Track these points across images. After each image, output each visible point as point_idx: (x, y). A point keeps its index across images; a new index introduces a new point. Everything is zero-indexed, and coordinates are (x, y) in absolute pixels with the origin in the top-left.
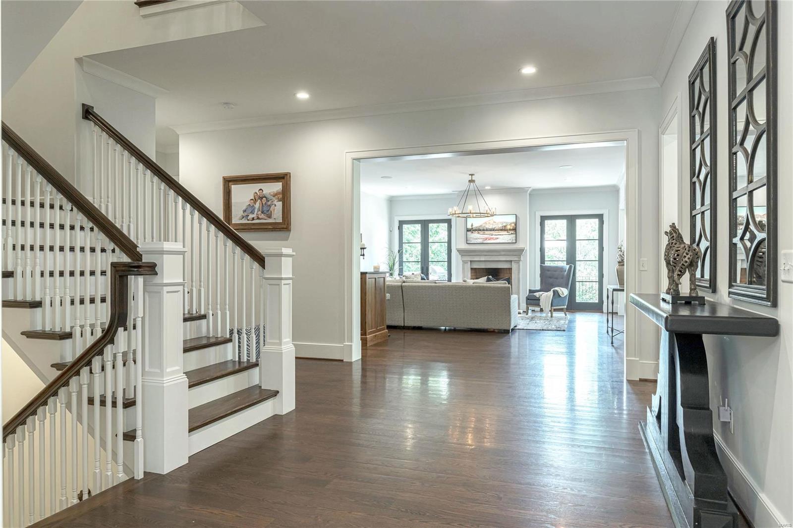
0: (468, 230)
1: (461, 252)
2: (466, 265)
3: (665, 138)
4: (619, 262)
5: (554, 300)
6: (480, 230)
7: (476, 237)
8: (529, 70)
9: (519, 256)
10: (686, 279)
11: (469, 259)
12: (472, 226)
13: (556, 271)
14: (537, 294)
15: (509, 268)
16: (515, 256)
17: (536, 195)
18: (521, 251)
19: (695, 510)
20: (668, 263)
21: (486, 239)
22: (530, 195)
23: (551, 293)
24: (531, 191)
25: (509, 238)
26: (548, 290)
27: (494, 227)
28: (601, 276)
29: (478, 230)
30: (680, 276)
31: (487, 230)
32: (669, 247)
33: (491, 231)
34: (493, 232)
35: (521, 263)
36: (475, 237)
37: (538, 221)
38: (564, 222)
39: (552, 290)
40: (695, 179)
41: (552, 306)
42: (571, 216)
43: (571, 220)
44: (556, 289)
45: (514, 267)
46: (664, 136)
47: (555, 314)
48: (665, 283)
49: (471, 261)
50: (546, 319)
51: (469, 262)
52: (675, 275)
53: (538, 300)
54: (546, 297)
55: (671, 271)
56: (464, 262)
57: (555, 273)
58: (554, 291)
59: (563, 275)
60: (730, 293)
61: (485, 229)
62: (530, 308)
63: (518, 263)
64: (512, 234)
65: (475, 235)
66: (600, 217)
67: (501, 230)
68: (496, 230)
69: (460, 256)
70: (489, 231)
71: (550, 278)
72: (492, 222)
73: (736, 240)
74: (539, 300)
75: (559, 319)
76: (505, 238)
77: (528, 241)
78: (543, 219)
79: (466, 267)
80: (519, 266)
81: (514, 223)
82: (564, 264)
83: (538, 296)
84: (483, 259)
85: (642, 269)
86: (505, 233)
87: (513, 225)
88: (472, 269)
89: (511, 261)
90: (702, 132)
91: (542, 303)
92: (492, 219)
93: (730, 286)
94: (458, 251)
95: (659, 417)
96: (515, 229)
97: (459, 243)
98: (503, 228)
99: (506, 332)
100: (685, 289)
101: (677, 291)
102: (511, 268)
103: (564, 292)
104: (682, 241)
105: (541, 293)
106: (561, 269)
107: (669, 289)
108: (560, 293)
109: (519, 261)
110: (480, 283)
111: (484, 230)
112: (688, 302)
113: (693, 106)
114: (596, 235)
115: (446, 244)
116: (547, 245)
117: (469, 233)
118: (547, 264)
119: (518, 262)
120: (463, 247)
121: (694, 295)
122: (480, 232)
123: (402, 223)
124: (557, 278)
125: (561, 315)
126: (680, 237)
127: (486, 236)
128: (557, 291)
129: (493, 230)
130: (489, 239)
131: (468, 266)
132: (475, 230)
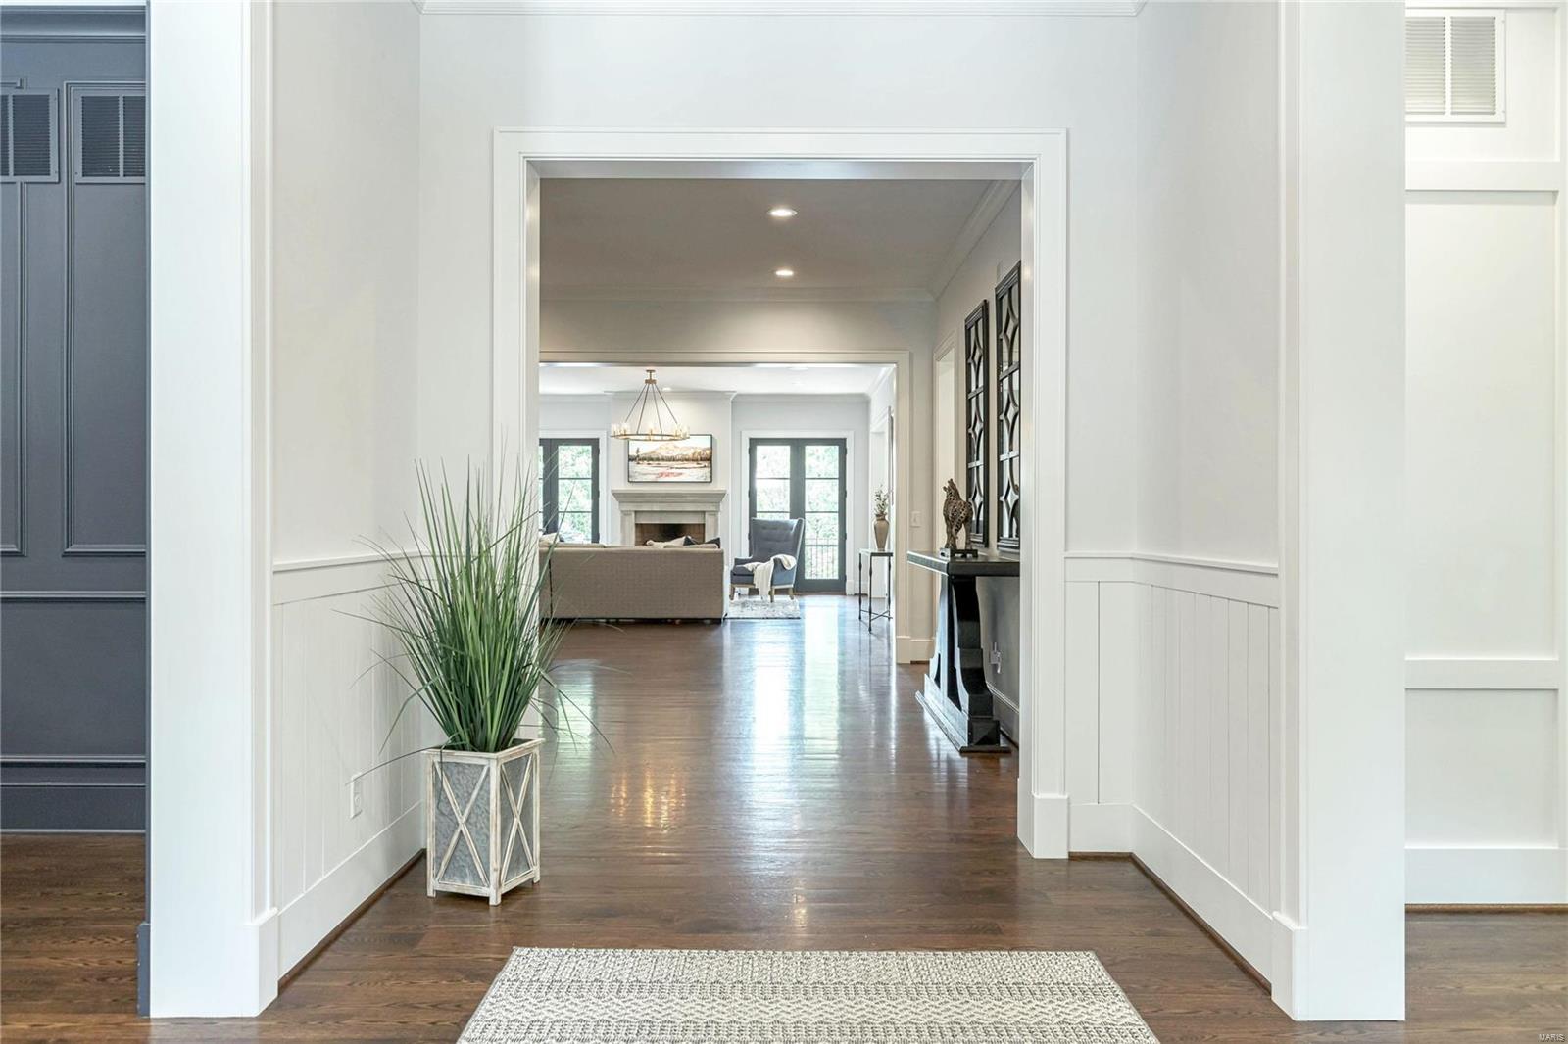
0: (631, 459)
1: (621, 497)
2: (627, 518)
3: (940, 365)
4: (878, 516)
5: (775, 576)
6: (652, 460)
7: (644, 471)
8: (785, 273)
9: (718, 503)
10: (962, 533)
11: (632, 508)
12: (638, 451)
13: (775, 529)
14: (749, 566)
15: (699, 525)
16: (711, 505)
17: (741, 403)
18: (720, 496)
19: (969, 722)
20: (947, 519)
21: (662, 474)
22: (732, 402)
23: (770, 564)
24: (736, 397)
25: (700, 474)
26: (765, 560)
27: (675, 455)
28: (843, 536)
29: (649, 459)
30: (957, 531)
31: (663, 460)
32: (948, 503)
33: (669, 461)
34: (674, 463)
35: (720, 515)
37: (746, 445)
38: (786, 449)
39: (772, 559)
40: (971, 431)
41: (772, 584)
42: (797, 439)
43: (798, 446)
44: (779, 556)
45: (709, 521)
46: (940, 363)
47: (777, 598)
48: (942, 538)
49: (636, 512)
50: (764, 604)
51: (633, 514)
52: (953, 530)
53: (751, 575)
54: (763, 571)
55: (949, 525)
56: (625, 514)
57: (774, 531)
58: (775, 560)
59: (788, 535)
60: (998, 546)
61: (660, 458)
62: (737, 589)
63: (715, 515)
64: (705, 466)
65: (643, 467)
66: (841, 443)
67: (687, 460)
68: (678, 461)
69: (618, 503)
70: (667, 461)
71: (768, 539)
72: (671, 446)
73: (1002, 498)
74: (753, 575)
75: (785, 605)
76: (694, 473)
77: (729, 480)
78: (754, 442)
79: (627, 523)
80: (717, 520)
81: (708, 449)
82: (786, 518)
83: (750, 569)
85: (914, 524)
86: (694, 465)
87: (707, 452)
88: (637, 525)
89: (704, 512)
90: (977, 387)
91: (758, 582)
93: (998, 540)
94: (614, 494)
95: (937, 679)
96: (709, 459)
97: (613, 480)
98: (691, 457)
99: (717, 622)
100: (961, 545)
101: (954, 545)
102: (704, 525)
103: (790, 561)
104: (959, 498)
105: (755, 564)
106: (785, 526)
107: (947, 544)
108: (785, 563)
109: (717, 512)
110: (675, 547)
111: (658, 460)
112: (964, 553)
113: (969, 355)
114: (835, 473)
115: (590, 482)
116: (759, 485)
117: (632, 464)
118: (759, 517)
119: (715, 513)
120: (624, 489)
121: (969, 548)
122: (650, 462)
124: (778, 541)
125: (786, 599)
126: (957, 493)
127: (661, 470)
128: (780, 561)
129: (673, 459)
130: (668, 475)
131: (632, 521)
132: (644, 459)
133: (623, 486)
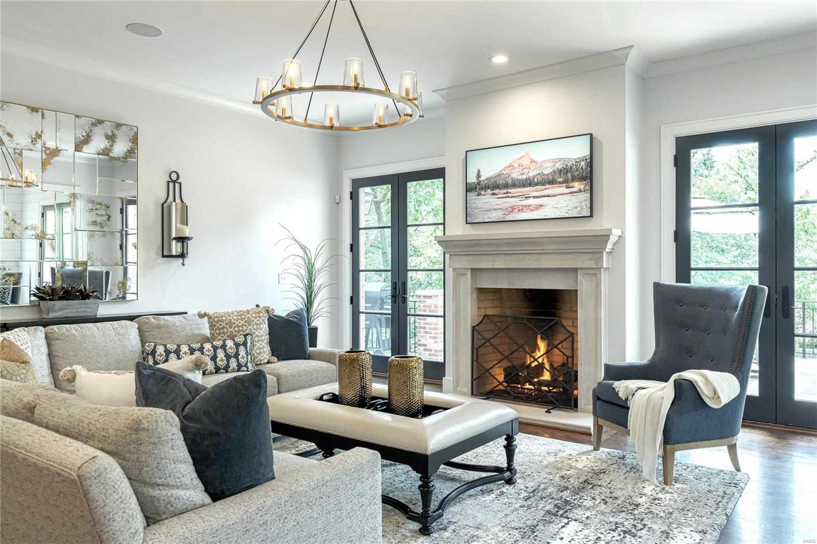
0: (469, 188)
1: (447, 246)
2: (461, 279)
6: (498, 187)
7: (488, 205)
9: (600, 255)
11: (466, 263)
12: (479, 176)
14: (625, 386)
16: (587, 256)
21: (513, 209)
25: (572, 204)
27: (531, 175)
29: (494, 186)
31: (514, 186)
33: (524, 186)
34: (531, 188)
35: (604, 276)
36: (486, 207)
37: (669, 152)
39: (674, 376)
45: (584, 287)
49: (472, 269)
51: (469, 274)
56: (459, 273)
58: (678, 385)
61: (510, 182)
63: (595, 275)
64: (580, 191)
65: (487, 200)
67: (551, 182)
68: (537, 184)
70: (519, 186)
72: (526, 162)
74: (628, 407)
76: (562, 202)
78: (686, 145)
79: (458, 287)
80: (598, 285)
81: (585, 159)
83: (625, 393)
84: (500, 263)
86: (563, 189)
87: (583, 164)
89: (575, 270)
92: (528, 154)
94: (440, 242)
96: (588, 177)
98: (557, 176)
102: (575, 292)
109: (599, 269)
111: (506, 186)
117: (472, 196)
119: (594, 272)
120: (461, 234)
122: (496, 191)
123: (358, 184)
127: (511, 202)
128: (691, 384)
129: (528, 183)
130: (522, 209)
131: (467, 283)
132: (487, 187)
133: (458, 229)
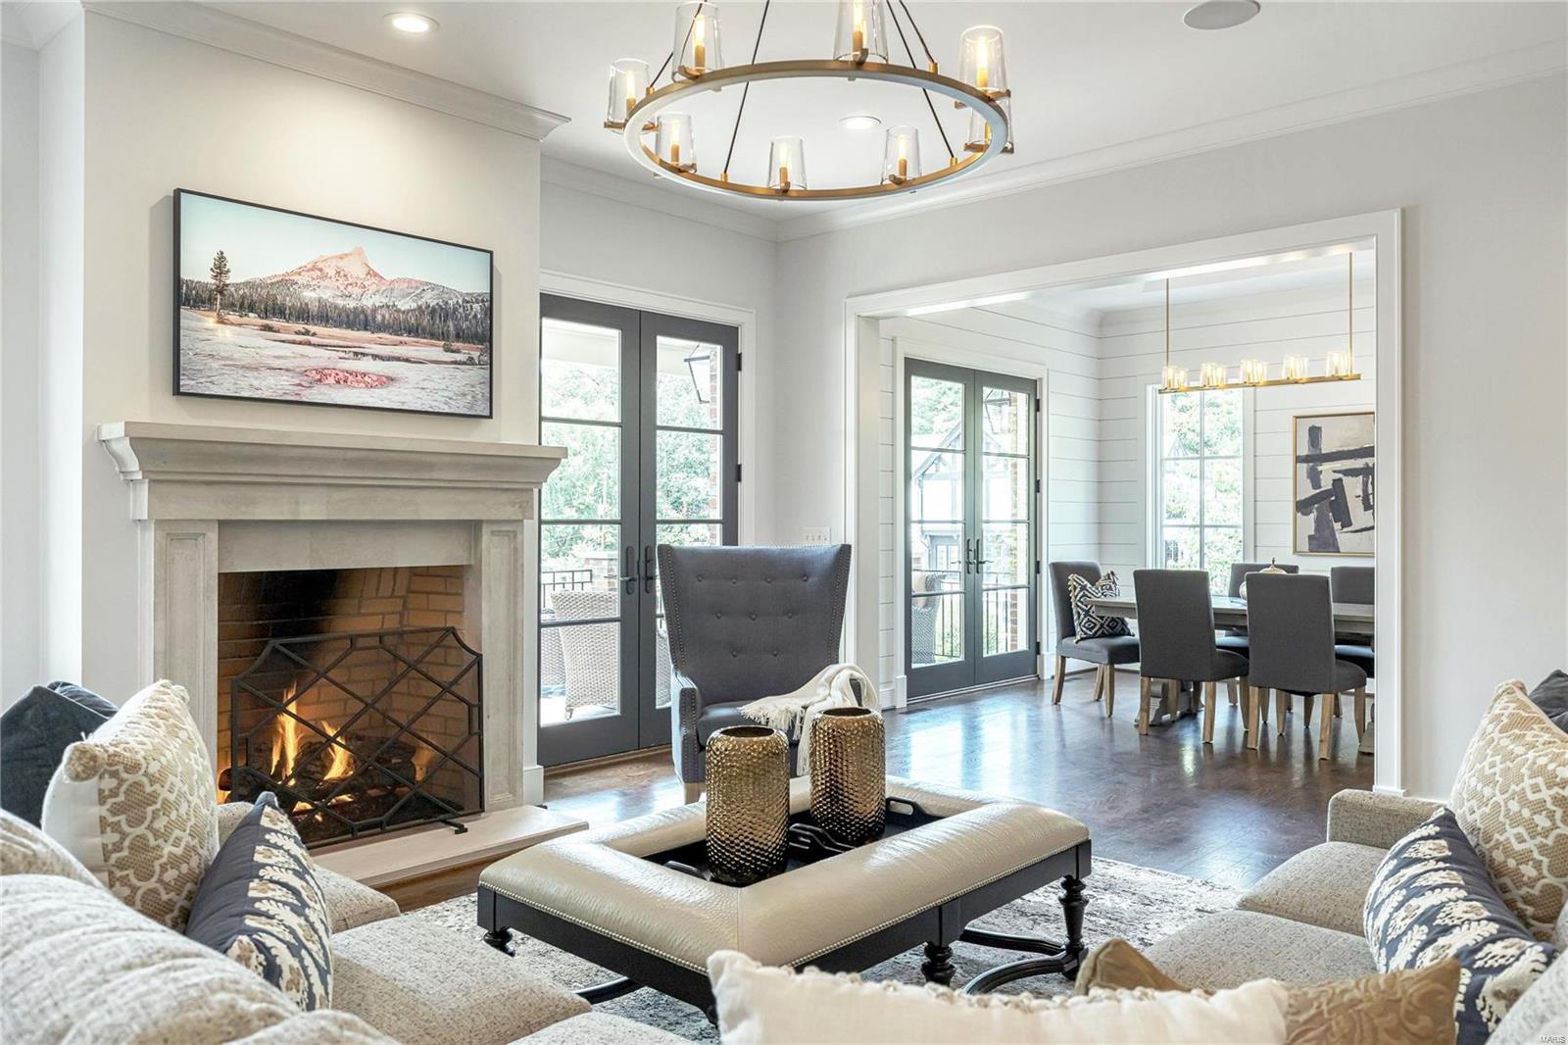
0: (188, 298)
2: (187, 549)
6: (280, 312)
9: (520, 495)
11: (204, 508)
12: (220, 268)
15: (459, 571)
16: (504, 497)
18: (525, 469)
21: (321, 375)
27: (367, 303)
29: (264, 308)
31: (323, 319)
33: (350, 325)
34: (367, 335)
35: (526, 537)
42: (641, 314)
45: (491, 558)
49: (223, 524)
51: (213, 536)
56: (174, 533)
61: (314, 309)
63: (512, 535)
64: (470, 361)
67: (414, 331)
68: (381, 328)
69: (146, 481)
70: (338, 324)
72: (355, 270)
87: (477, 307)
88: (223, 576)
92: (359, 252)
96: (484, 337)
98: (426, 321)
102: (473, 570)
109: (520, 526)
111: (304, 315)
119: (510, 530)
122: (274, 322)
127: (319, 357)
130: (344, 379)
